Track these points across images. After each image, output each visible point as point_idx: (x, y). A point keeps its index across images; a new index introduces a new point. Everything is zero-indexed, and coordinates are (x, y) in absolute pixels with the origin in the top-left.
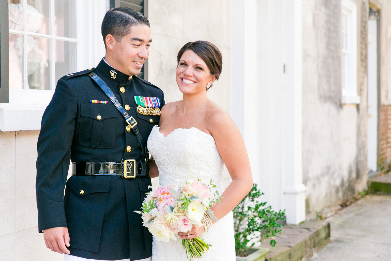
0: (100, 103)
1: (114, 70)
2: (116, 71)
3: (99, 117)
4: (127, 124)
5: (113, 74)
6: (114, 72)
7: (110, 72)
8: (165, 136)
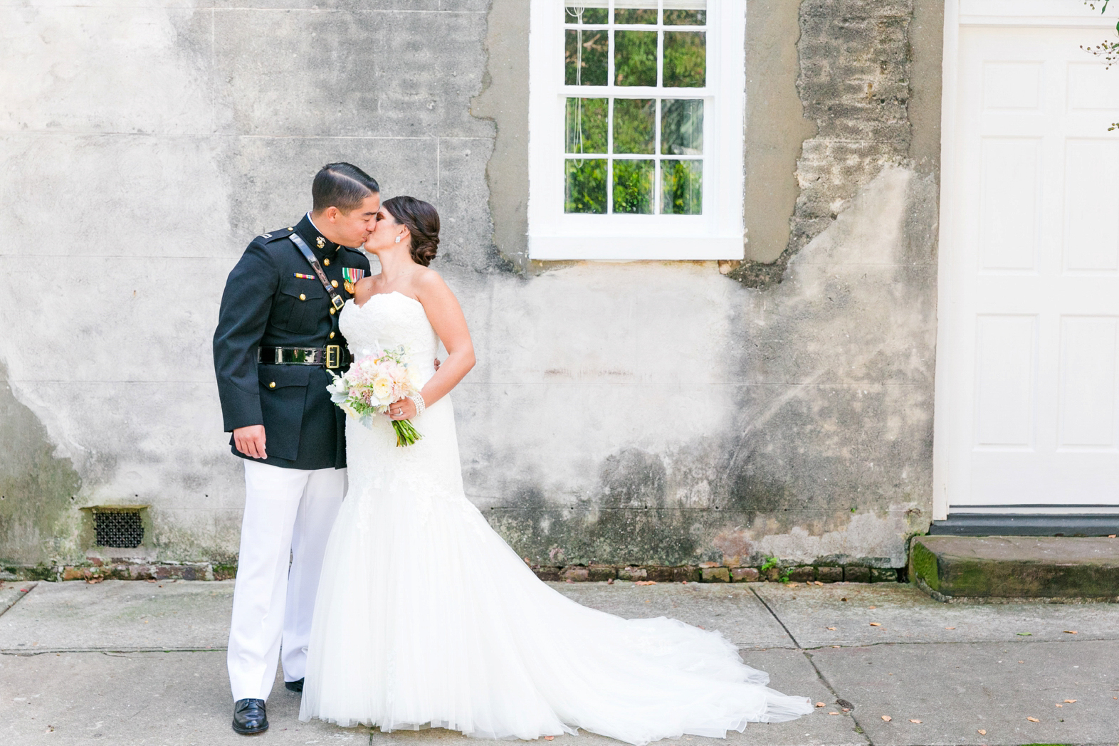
0: (305, 278)
1: (323, 237)
2: (325, 239)
3: (303, 297)
4: (332, 306)
5: (320, 241)
6: (323, 239)
7: (318, 239)
8: (360, 307)
